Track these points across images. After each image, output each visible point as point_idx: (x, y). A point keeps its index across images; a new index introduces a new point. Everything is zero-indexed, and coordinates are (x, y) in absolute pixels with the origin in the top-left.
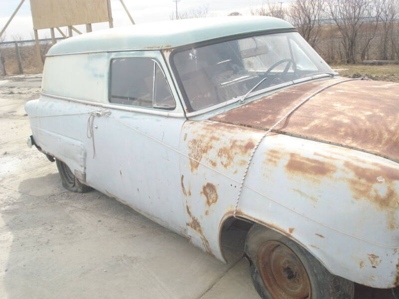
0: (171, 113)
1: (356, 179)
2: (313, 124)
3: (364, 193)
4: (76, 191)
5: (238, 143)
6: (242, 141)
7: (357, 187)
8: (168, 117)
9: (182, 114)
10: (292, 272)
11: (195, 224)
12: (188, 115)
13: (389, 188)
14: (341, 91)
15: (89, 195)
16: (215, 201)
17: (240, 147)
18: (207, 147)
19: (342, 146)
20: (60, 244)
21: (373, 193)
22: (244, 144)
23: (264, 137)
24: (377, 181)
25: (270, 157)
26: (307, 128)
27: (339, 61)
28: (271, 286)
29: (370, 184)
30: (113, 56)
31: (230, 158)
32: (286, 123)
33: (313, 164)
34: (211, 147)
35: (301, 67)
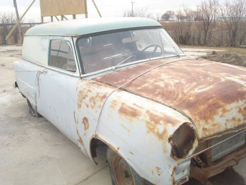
0: (74, 74)
1: (150, 121)
2: (144, 86)
3: (152, 130)
4: (35, 116)
5: (99, 95)
6: (101, 94)
7: (149, 126)
8: (73, 76)
9: (79, 75)
10: (128, 174)
11: (81, 141)
12: (82, 76)
13: (165, 128)
14: (172, 67)
15: (41, 119)
16: (88, 128)
17: (100, 97)
18: (85, 95)
19: (153, 100)
20: (14, 146)
21: (156, 130)
22: (102, 95)
23: (113, 92)
24: (159, 123)
25: (112, 104)
26: (139, 88)
27: (226, 45)
28: (118, 181)
29: (155, 124)
30: (51, 38)
31: (94, 103)
32: (130, 85)
33: (131, 110)
34: (87, 96)
35: (166, 49)
